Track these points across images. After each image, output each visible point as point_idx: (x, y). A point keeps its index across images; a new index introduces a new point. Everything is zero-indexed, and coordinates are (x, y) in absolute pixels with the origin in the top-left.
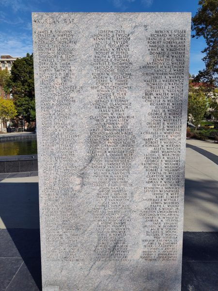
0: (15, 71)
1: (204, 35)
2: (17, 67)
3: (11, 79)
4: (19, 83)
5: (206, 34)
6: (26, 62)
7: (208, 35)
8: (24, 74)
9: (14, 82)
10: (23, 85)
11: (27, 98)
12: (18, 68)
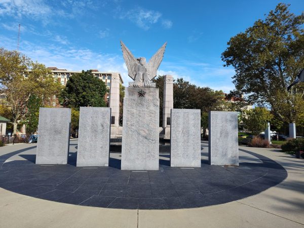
1: (233, 64)
3: (66, 90)
6: (82, 77)
10: (77, 96)
12: (75, 82)
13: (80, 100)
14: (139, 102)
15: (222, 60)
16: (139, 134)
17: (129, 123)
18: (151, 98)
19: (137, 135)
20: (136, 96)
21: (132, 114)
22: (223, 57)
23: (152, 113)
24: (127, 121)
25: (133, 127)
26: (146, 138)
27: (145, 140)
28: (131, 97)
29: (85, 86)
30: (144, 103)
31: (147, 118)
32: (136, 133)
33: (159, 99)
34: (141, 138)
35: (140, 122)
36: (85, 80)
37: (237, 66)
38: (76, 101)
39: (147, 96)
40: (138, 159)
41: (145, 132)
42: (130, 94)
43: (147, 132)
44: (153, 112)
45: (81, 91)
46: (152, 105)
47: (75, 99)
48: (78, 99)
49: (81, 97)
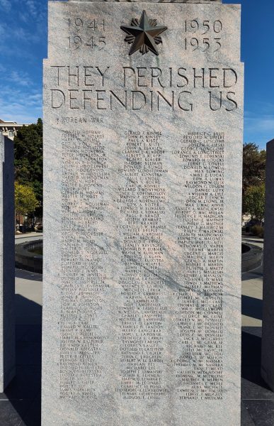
4: (26, 161)
6: (37, 131)
9: (17, 158)
10: (31, 164)
12: (26, 139)
14: (131, 84)
16: (131, 259)
17: (80, 205)
18: (195, 60)
19: (121, 267)
20: (113, 51)
21: (94, 153)
23: (204, 149)
24: (67, 191)
25: (99, 226)
26: (170, 282)
27: (165, 293)
28: (84, 57)
30: (157, 88)
31: (176, 176)
32: (114, 255)
33: (240, 68)
34: (145, 284)
35: (138, 198)
38: (31, 172)
39: (171, 51)
40: (127, 391)
41: (162, 249)
42: (76, 42)
43: (176, 250)
44: (211, 142)
46: (200, 98)
47: (28, 168)
48: (32, 169)
49: (38, 164)
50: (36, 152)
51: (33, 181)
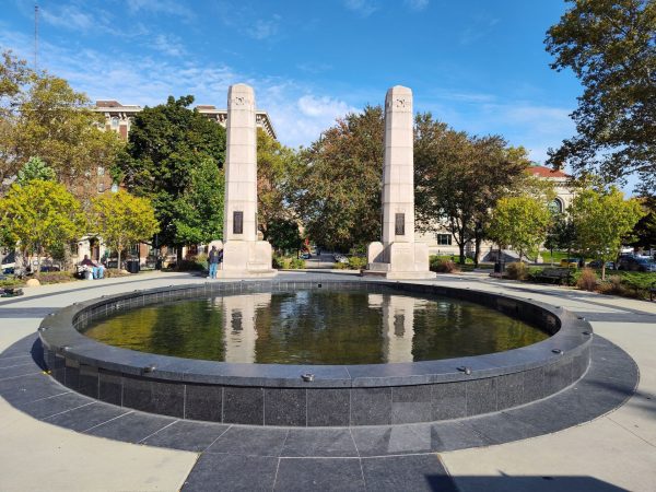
0: (141, 133)
1: (574, 65)
2: (145, 125)
3: (128, 151)
4: (148, 160)
5: (576, 62)
6: (167, 114)
7: (581, 65)
8: (159, 141)
9: (135, 157)
10: (156, 165)
11: (165, 194)
12: (148, 127)
13: (164, 173)
15: (547, 50)
22: (551, 40)
29: (175, 138)
36: (175, 122)
37: (585, 68)
38: (157, 178)
45: (165, 150)
47: (152, 172)
48: (157, 173)
49: (167, 166)
50: (165, 147)
51: (159, 191)
